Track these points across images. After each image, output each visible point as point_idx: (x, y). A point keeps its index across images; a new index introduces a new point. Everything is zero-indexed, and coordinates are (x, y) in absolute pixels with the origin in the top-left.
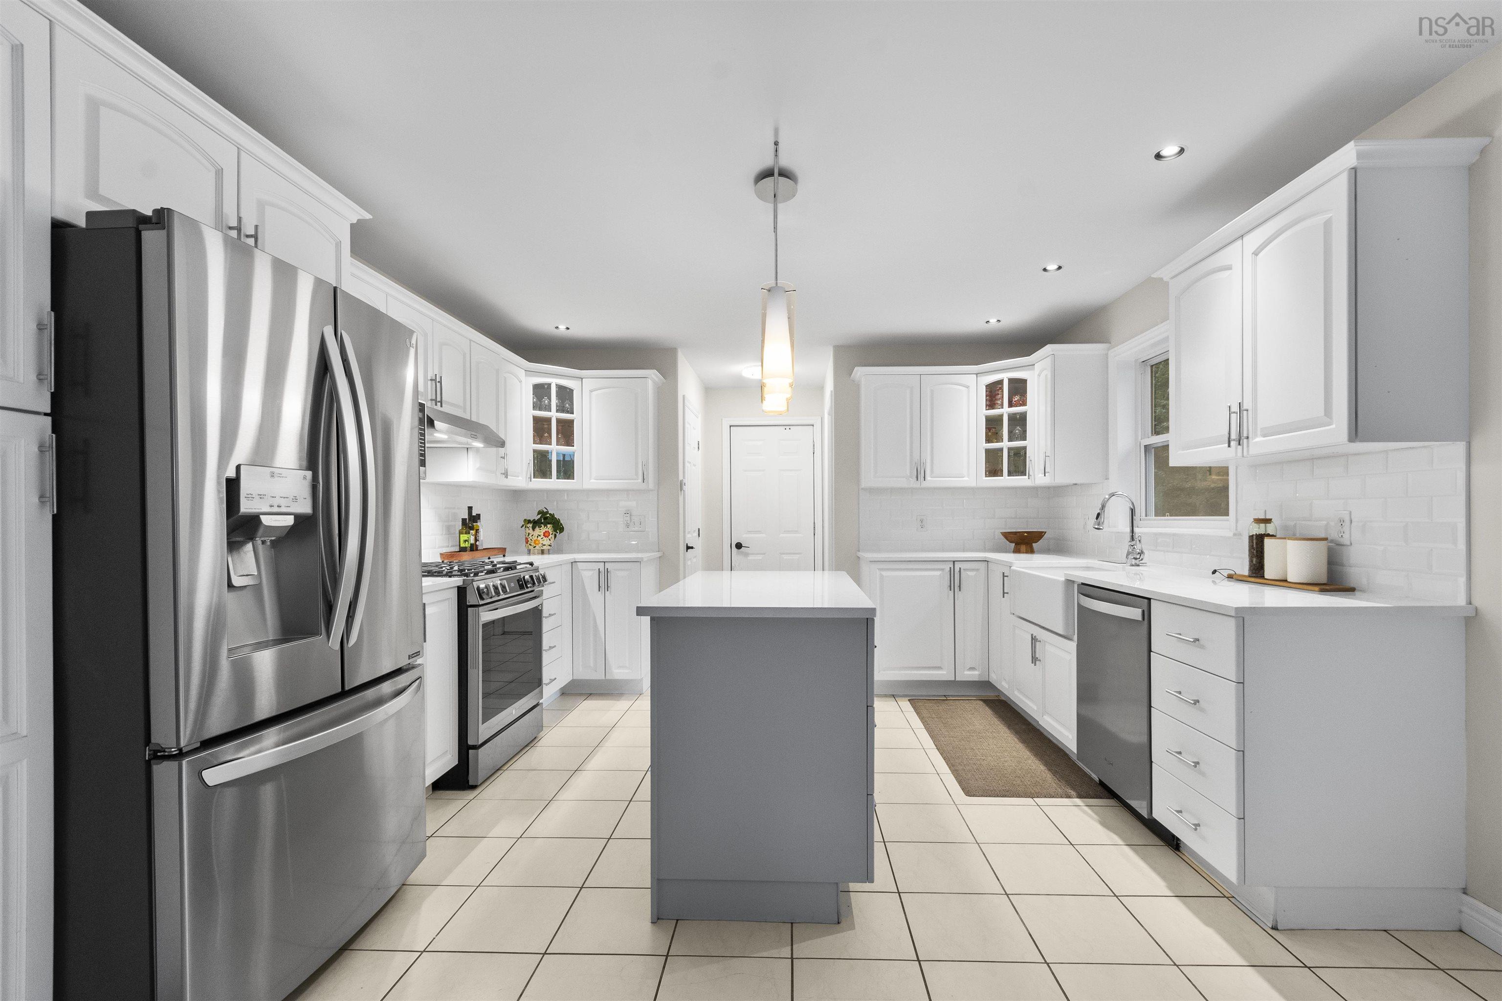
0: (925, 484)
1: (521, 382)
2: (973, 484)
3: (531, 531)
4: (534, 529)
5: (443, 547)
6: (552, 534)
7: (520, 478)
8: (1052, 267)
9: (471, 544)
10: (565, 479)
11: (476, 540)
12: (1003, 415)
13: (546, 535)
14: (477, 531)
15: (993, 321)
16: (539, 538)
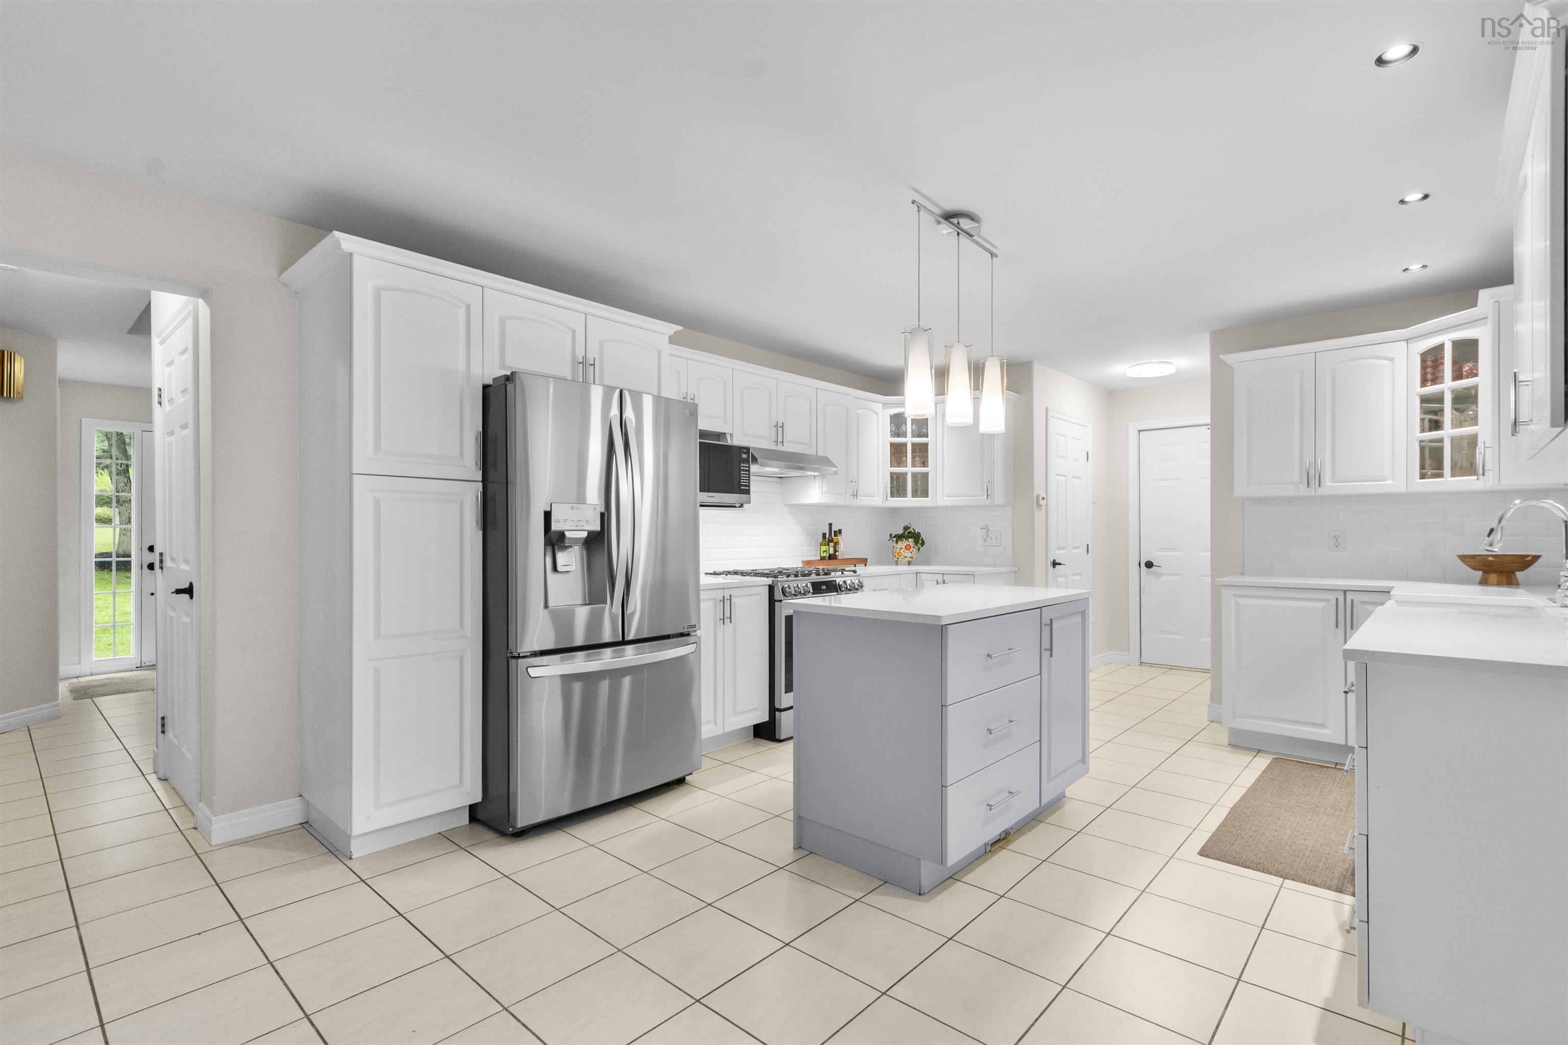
0: (1321, 491)
1: (877, 414)
2: (1402, 489)
3: (895, 544)
4: (897, 542)
5: (812, 556)
6: (914, 547)
7: (876, 498)
8: (1414, 197)
9: (830, 555)
10: (922, 497)
11: (835, 551)
12: (1443, 393)
13: (908, 548)
14: (836, 544)
15: (1415, 267)
16: (902, 551)
